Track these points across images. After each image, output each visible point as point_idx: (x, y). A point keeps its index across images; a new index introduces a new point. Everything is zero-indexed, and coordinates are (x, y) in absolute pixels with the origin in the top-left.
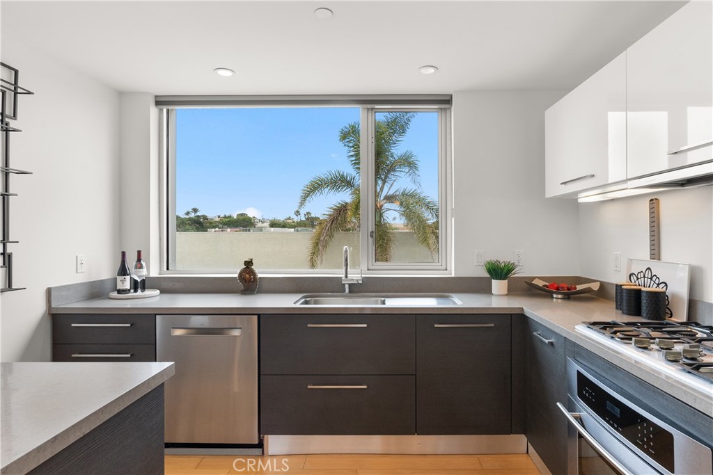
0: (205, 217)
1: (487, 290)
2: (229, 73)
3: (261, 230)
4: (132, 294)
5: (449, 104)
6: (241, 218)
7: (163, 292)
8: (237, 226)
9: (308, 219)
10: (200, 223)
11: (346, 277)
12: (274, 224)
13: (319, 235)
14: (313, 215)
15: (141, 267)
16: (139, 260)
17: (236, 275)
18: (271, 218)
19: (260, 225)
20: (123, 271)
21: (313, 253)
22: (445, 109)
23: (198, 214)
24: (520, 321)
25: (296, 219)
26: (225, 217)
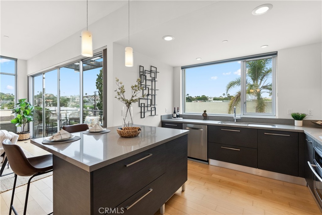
0: (191, 97)
1: (293, 124)
2: (200, 59)
3: (210, 101)
4: (176, 118)
5: (276, 55)
6: (203, 97)
7: (183, 118)
8: (201, 100)
9: (228, 97)
10: (189, 99)
11: (235, 117)
12: (215, 99)
13: (232, 103)
14: (230, 95)
15: (179, 112)
16: (178, 110)
17: (202, 115)
18: (214, 97)
19: (210, 99)
20: (175, 113)
21: (230, 110)
22: (275, 57)
23: (189, 96)
24: (302, 135)
25: (224, 97)
26: (197, 97)
